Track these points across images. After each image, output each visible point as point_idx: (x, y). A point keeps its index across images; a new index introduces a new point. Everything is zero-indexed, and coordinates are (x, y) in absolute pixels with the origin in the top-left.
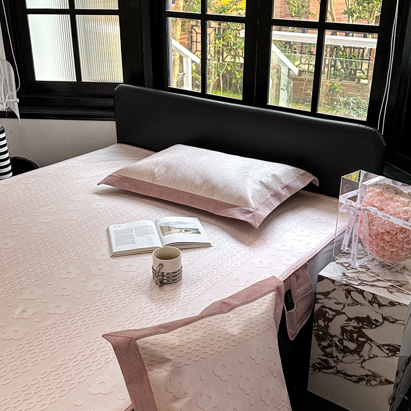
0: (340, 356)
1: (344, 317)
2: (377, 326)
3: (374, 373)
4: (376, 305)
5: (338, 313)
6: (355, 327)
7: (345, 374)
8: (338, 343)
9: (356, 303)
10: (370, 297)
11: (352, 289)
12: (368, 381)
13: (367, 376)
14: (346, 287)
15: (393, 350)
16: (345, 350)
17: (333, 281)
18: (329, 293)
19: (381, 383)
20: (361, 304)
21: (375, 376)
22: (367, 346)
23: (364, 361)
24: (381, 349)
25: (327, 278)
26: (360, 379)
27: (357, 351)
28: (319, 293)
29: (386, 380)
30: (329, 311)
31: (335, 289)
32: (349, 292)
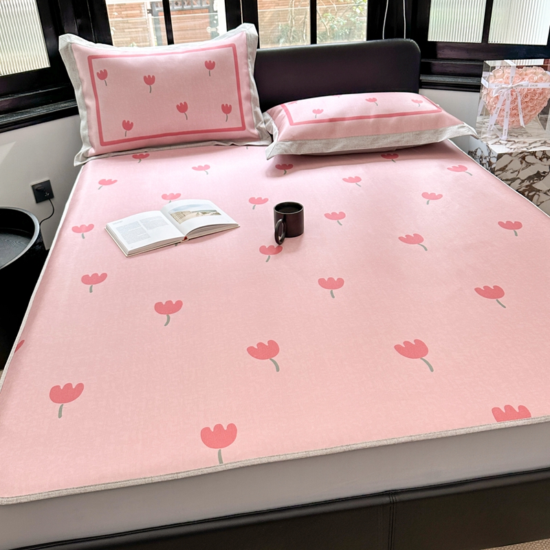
1: (519, 181)
2: (544, 176)
4: (545, 159)
6: (527, 186)
9: (529, 164)
10: (539, 155)
11: (526, 154)
14: (522, 155)
17: (511, 154)
18: (506, 166)
20: (533, 164)
24: (547, 195)
25: (506, 154)
28: (497, 171)
31: (512, 161)
32: (523, 158)
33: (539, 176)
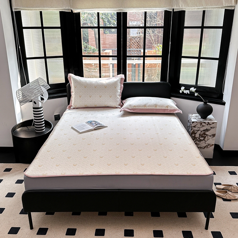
0: (199, 143)
1: (200, 131)
2: (209, 130)
3: (209, 144)
4: (209, 125)
5: (198, 130)
6: (203, 133)
7: (201, 147)
8: (198, 139)
9: (203, 126)
10: (207, 123)
11: (202, 122)
12: (207, 147)
13: (207, 146)
15: (214, 135)
16: (201, 140)
17: (197, 122)
18: (195, 126)
19: (211, 146)
20: (205, 126)
21: (209, 145)
22: (207, 137)
23: (206, 141)
24: (211, 137)
25: (195, 122)
26: (205, 147)
27: (204, 140)
28: (192, 127)
29: (212, 145)
30: (195, 131)
31: (197, 124)
32: (201, 124)
33: (207, 130)
